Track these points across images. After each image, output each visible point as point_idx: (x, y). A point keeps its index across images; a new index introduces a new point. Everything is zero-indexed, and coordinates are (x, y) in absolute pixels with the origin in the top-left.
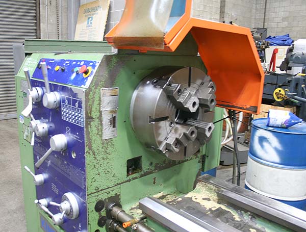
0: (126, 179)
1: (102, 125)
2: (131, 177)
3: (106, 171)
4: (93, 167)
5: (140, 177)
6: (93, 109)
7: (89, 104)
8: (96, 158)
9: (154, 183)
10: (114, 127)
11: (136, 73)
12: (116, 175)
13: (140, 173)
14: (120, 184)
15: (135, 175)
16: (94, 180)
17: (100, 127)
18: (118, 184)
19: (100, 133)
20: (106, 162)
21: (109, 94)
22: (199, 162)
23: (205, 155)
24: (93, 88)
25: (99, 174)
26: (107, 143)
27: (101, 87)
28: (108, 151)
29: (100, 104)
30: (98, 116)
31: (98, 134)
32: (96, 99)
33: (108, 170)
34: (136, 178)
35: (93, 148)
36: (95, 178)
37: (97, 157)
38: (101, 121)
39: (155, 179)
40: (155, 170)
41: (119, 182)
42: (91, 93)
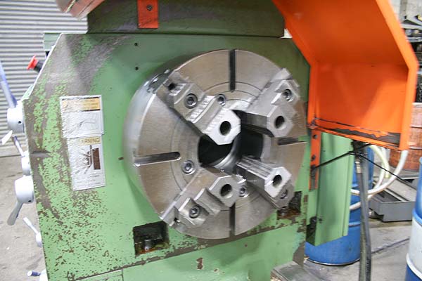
0: (135, 261)
1: (68, 163)
2: (144, 256)
3: (88, 246)
4: (57, 238)
5: (166, 258)
6: (45, 135)
7: (35, 125)
8: (62, 223)
9: (200, 267)
10: (97, 167)
11: (140, 67)
12: (111, 252)
13: (165, 250)
14: (120, 268)
15: (153, 254)
16: (61, 260)
17: (64, 168)
18: (115, 269)
19: (66, 179)
20: (85, 230)
21: (80, 108)
22: (299, 231)
23: (315, 218)
24: (42, 97)
25: (72, 251)
26: (85, 198)
27: (60, 95)
28: (88, 211)
29: (59, 126)
30: (58, 148)
31: (61, 180)
32: (51, 118)
33: (91, 244)
34: (157, 258)
35: (52, 205)
36: (63, 258)
37: (63, 221)
38: (66, 158)
39: (200, 260)
40: (199, 245)
41: (119, 264)
42: (38, 105)
